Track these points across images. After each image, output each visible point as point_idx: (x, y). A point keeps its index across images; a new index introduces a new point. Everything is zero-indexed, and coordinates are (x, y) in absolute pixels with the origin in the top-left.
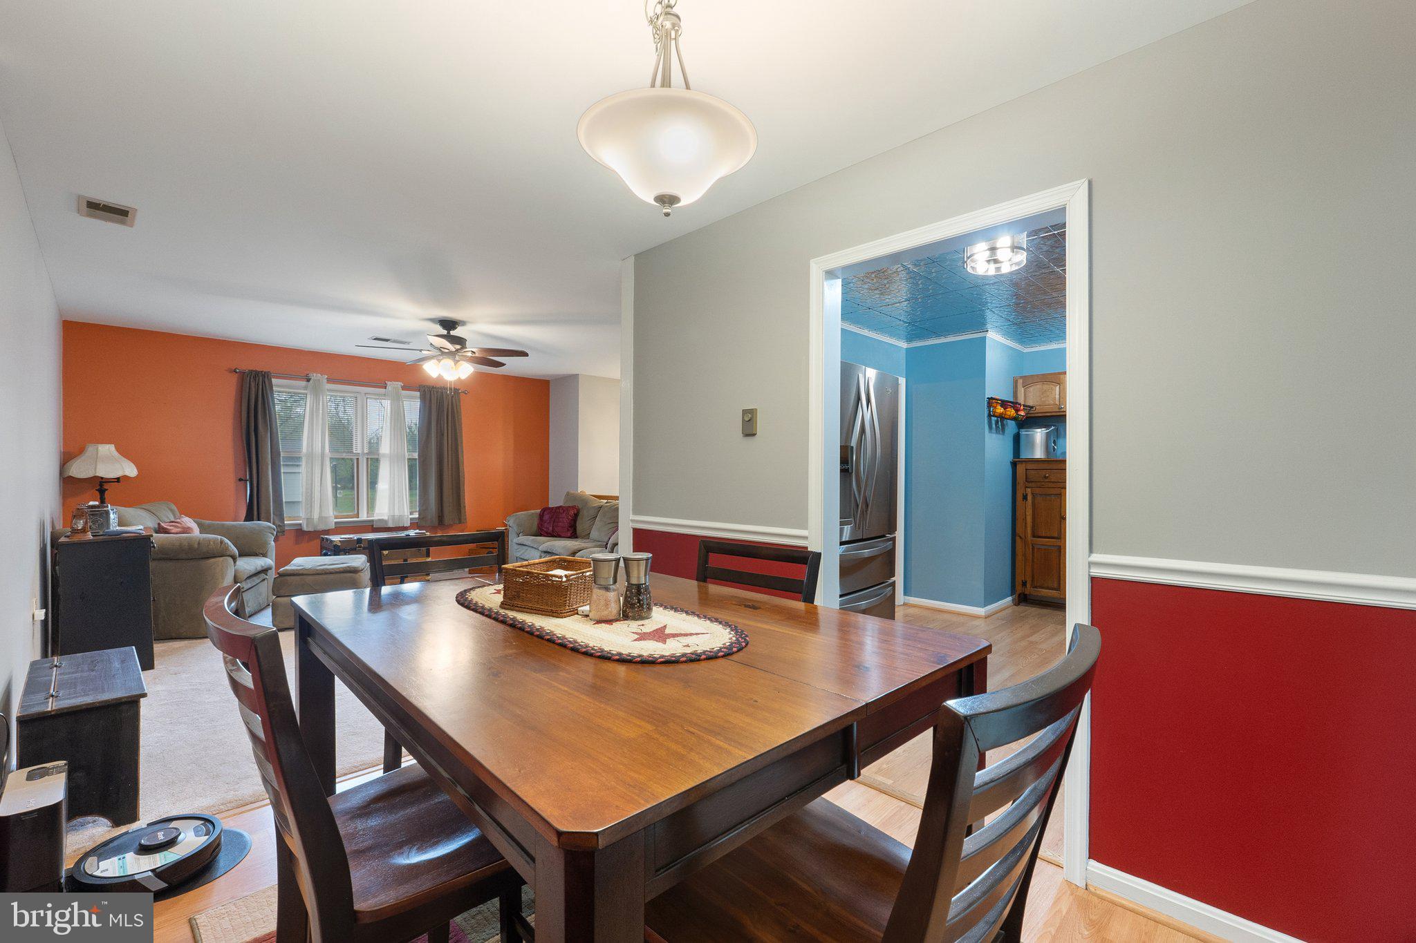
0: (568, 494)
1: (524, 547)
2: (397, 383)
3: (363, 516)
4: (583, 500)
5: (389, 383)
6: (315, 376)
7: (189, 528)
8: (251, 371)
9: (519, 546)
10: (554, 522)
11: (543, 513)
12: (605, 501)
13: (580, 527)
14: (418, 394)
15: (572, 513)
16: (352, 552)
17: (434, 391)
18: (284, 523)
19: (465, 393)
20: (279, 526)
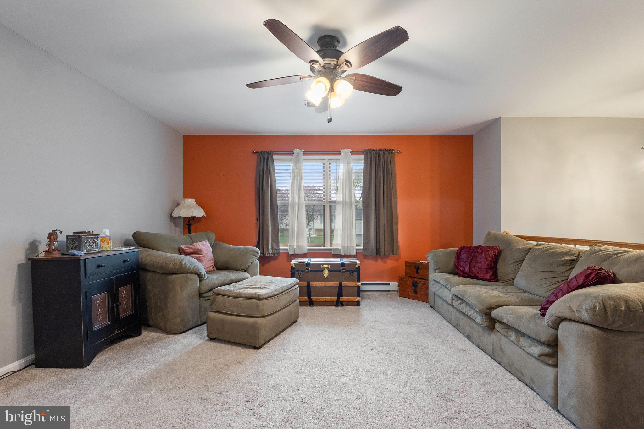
0: (489, 234)
1: (439, 284)
2: (347, 150)
3: (327, 246)
4: (507, 241)
5: (341, 150)
6: (297, 151)
7: (199, 249)
8: (261, 152)
9: (436, 283)
10: (471, 262)
11: (460, 252)
12: (535, 243)
13: (502, 269)
14: (362, 157)
15: (492, 253)
16: (302, 273)
17: (374, 153)
18: (279, 248)
19: (398, 153)
20: (276, 249)
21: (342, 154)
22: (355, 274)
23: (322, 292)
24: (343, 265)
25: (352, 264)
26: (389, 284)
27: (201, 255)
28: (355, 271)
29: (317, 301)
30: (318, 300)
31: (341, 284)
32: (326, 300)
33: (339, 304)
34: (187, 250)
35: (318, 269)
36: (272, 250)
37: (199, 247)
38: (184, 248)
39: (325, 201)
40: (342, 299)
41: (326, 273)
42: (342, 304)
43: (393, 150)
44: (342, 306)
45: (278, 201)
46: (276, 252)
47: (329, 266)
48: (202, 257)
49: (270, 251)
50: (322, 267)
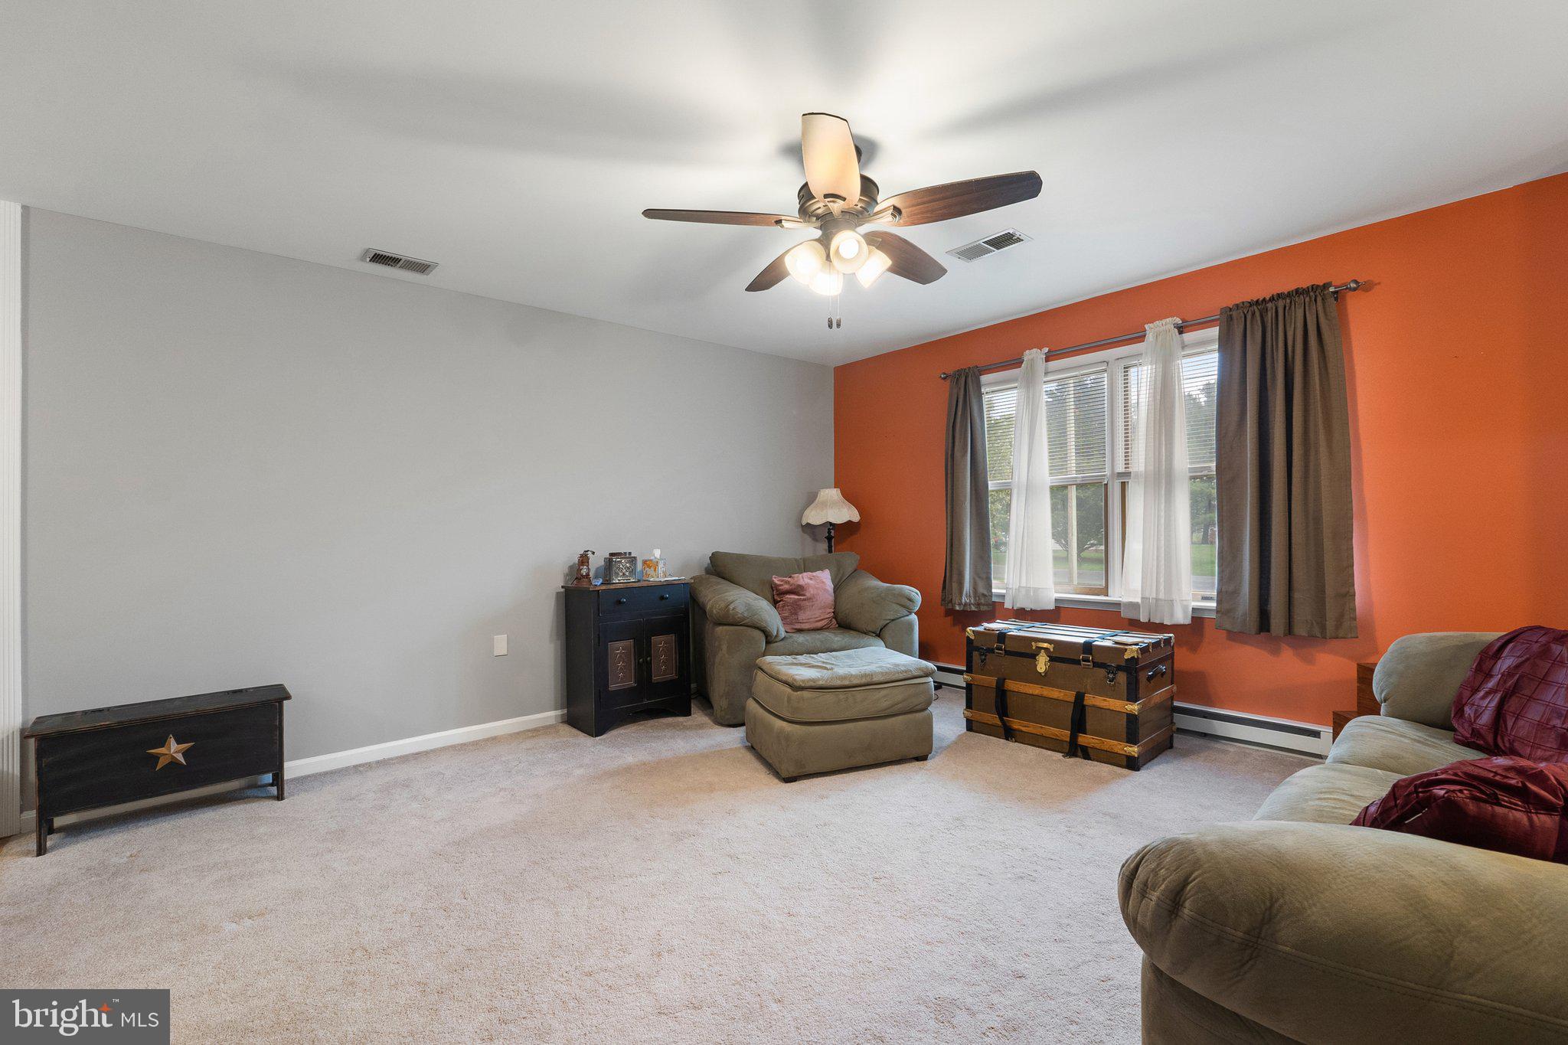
3: (1115, 595)
6: (1029, 354)
8: (955, 373)
14: (1214, 332)
16: (989, 655)
17: (1253, 314)
18: (991, 591)
19: (1350, 289)
20: (984, 595)
21: (1150, 337)
22: (1122, 677)
23: (1034, 709)
24: (1088, 647)
25: (1119, 648)
26: (1316, 734)
27: (802, 597)
28: (1119, 668)
29: (1022, 731)
30: (1023, 729)
31: (1080, 697)
32: (1043, 732)
33: (1075, 750)
34: (782, 585)
35: (1025, 651)
36: (975, 597)
37: (801, 582)
38: (777, 582)
39: (1108, 472)
40: (1084, 739)
41: (1042, 664)
42: (1086, 753)
43: (1326, 286)
44: (1085, 759)
45: (989, 482)
46: (982, 601)
47: (1051, 647)
48: (804, 600)
49: (964, 599)
50: (1034, 648)
